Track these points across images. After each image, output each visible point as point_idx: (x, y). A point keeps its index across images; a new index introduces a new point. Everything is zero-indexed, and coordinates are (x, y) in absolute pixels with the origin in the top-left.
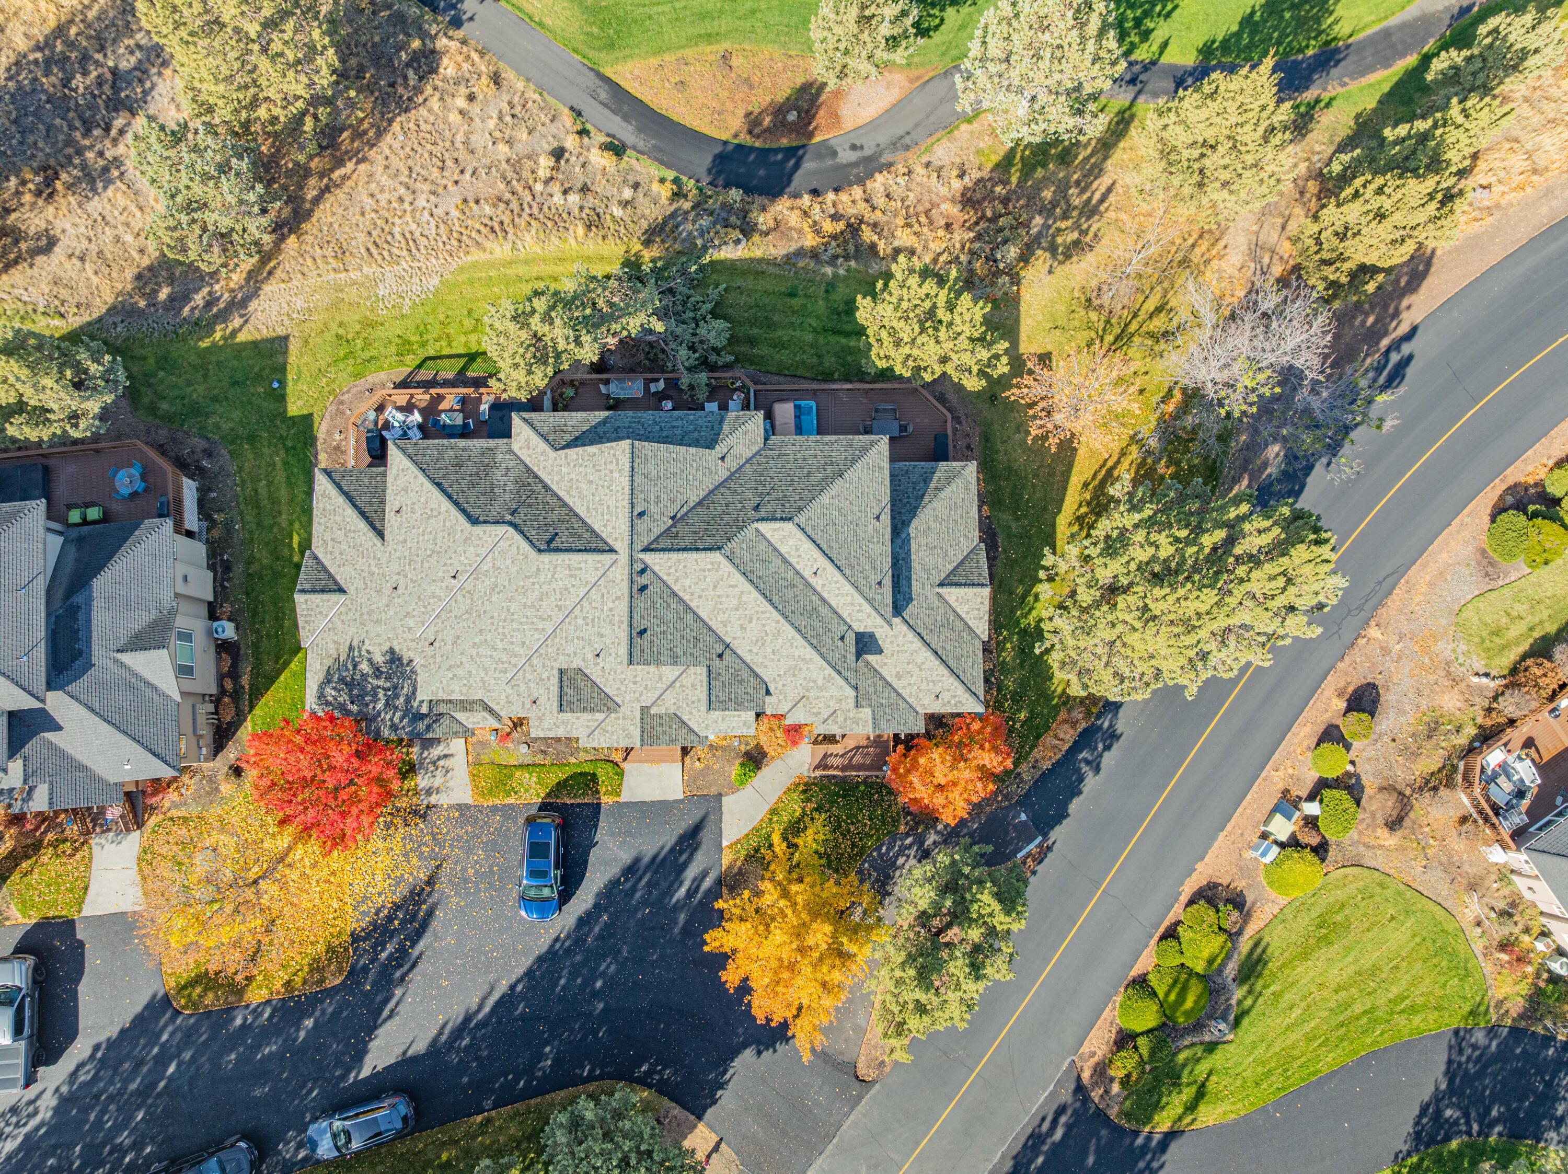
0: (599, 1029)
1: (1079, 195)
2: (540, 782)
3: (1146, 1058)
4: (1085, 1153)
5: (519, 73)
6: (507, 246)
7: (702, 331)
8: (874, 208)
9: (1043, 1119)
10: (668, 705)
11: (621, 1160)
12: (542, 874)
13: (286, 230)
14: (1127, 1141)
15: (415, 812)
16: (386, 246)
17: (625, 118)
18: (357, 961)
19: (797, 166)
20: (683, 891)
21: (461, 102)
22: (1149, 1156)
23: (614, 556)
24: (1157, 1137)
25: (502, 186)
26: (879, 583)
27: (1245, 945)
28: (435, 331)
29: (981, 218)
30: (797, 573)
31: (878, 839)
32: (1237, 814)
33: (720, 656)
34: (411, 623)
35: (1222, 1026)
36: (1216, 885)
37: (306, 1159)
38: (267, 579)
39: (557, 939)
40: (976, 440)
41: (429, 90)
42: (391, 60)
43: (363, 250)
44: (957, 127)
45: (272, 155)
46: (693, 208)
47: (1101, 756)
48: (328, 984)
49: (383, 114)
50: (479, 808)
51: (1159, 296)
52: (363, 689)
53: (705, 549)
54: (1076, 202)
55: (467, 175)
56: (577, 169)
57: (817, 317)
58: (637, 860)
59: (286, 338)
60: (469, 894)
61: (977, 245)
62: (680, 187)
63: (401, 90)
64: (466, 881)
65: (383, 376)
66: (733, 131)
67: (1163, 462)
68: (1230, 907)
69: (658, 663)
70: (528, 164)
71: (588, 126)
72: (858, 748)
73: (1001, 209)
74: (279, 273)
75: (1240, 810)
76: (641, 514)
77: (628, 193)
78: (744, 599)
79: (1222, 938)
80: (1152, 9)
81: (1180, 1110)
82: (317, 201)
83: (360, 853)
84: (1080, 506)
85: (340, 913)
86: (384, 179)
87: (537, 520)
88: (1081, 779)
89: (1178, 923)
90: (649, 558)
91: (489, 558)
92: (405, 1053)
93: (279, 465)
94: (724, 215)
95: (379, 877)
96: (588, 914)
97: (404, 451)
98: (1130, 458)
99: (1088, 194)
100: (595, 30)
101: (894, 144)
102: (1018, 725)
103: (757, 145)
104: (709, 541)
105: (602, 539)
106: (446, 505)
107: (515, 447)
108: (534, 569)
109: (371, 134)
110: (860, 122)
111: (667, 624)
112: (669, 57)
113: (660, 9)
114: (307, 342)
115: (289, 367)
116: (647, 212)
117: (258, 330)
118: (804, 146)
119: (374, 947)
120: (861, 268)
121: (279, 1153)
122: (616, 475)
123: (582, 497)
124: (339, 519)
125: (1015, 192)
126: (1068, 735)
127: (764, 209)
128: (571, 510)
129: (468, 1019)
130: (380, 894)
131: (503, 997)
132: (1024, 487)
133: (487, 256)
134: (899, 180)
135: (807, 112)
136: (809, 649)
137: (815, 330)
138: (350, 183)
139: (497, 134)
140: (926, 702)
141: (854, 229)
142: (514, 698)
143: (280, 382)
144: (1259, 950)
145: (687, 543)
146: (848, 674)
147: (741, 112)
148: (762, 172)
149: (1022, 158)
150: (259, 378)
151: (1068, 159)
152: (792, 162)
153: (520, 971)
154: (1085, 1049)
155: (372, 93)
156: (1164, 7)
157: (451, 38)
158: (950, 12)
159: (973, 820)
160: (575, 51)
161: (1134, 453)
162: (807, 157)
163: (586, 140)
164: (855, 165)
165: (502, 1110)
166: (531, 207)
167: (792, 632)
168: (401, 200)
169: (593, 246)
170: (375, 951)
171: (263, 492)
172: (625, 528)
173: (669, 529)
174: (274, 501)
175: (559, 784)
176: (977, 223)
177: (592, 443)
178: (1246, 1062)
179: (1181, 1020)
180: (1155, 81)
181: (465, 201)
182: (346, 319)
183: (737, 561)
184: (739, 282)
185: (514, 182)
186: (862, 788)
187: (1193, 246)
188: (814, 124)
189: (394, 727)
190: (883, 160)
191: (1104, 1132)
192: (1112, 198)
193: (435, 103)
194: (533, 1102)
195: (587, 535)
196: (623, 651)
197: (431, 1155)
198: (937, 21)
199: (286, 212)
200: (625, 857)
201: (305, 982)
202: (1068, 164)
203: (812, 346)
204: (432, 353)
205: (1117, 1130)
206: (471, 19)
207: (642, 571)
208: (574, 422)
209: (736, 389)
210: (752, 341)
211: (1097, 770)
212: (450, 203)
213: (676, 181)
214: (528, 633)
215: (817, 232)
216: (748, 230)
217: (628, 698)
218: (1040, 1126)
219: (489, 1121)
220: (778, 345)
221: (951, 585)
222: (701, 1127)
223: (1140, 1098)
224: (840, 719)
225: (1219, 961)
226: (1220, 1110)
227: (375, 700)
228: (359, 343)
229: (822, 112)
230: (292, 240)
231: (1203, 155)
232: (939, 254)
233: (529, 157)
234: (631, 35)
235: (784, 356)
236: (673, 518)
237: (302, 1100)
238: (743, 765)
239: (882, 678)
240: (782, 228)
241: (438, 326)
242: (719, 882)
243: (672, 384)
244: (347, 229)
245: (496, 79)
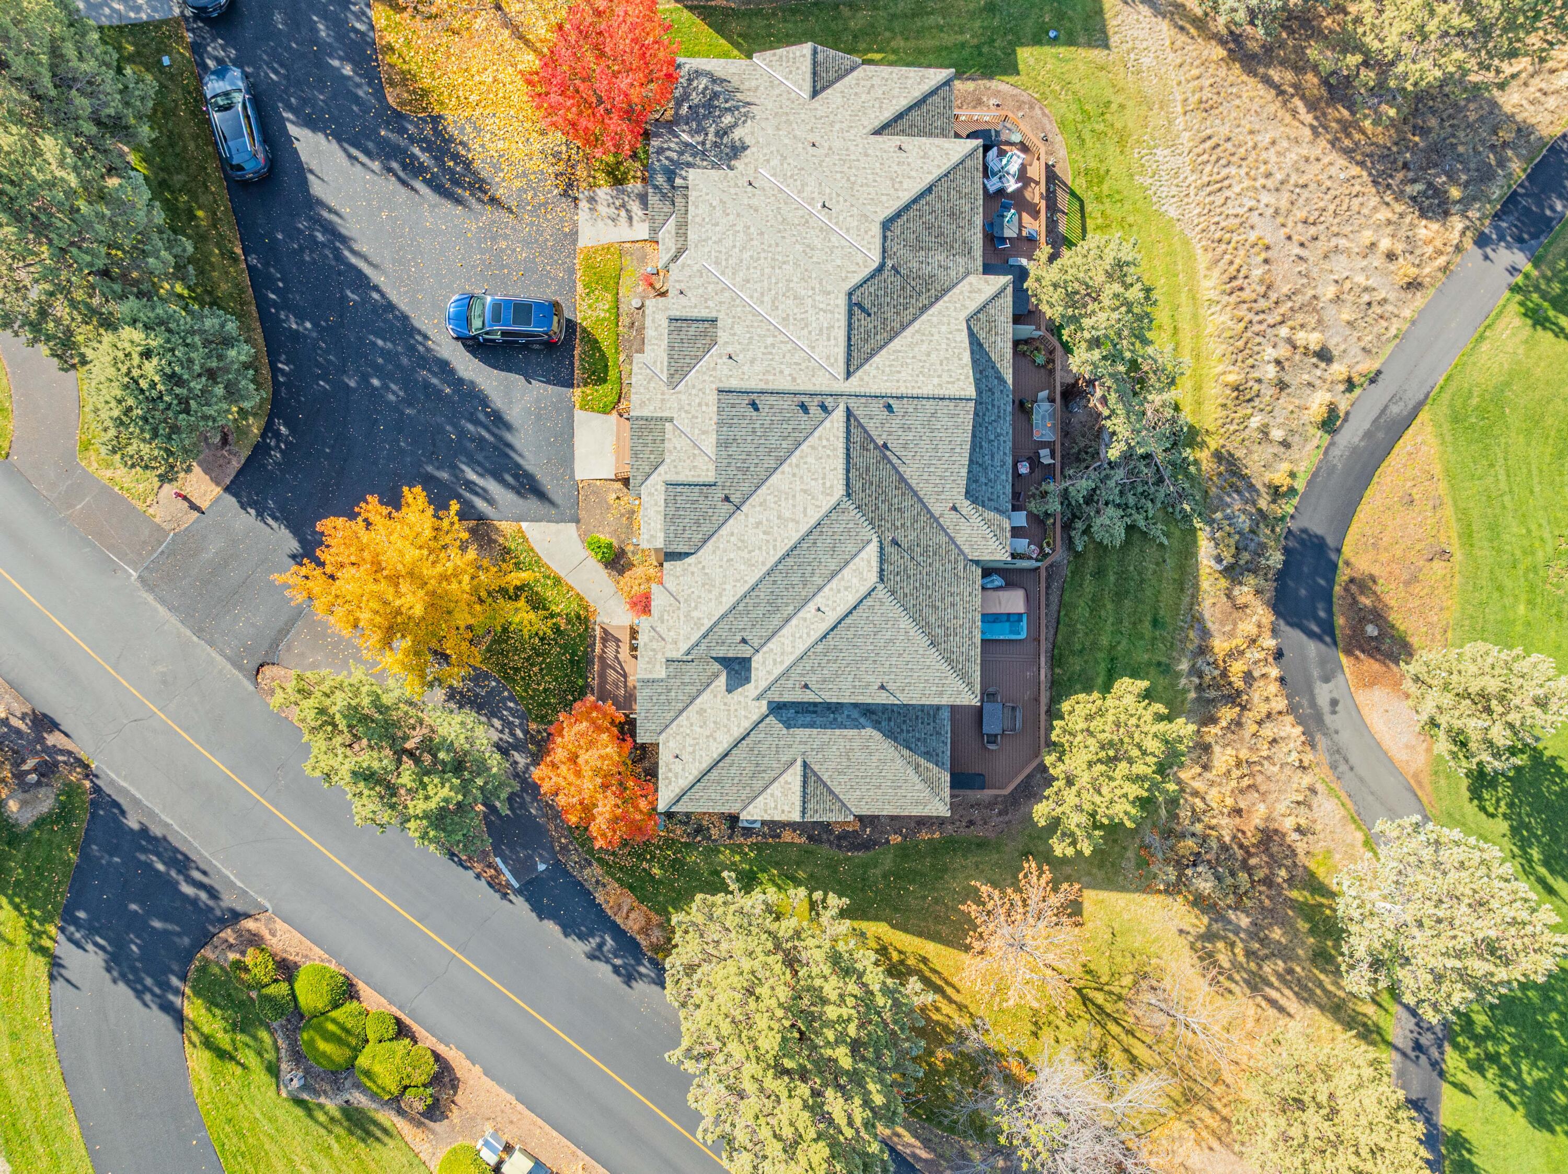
0: (327, 381)
1: (1276, 972)
2: (599, 320)
3: (265, 991)
4: (165, 918)
5: (1421, 312)
6: (1213, 294)
7: (1111, 511)
8: (1260, 723)
9: (205, 873)
10: (674, 442)
11: (180, 378)
12: (496, 318)
13: (1232, 46)
14: (175, 967)
15: (570, 185)
16: (1214, 158)
17: (1368, 435)
18: (411, 122)
19: (1311, 634)
20: (472, 476)
21: (1385, 244)
22: (157, 990)
23: (841, 377)
24: (177, 1001)
25: (1285, 290)
26: (806, 686)
27: (386, 1117)
28: (1114, 212)
29: (1248, 852)
30: (820, 590)
31: (522, 697)
32: (535, 1118)
33: (727, 499)
34: (775, 162)
35: (296, 1084)
36: (455, 1088)
37: (205, 67)
38: (833, 25)
39: (426, 337)
40: (979, 832)
41: (1399, 208)
42: (1436, 165)
43: (1209, 132)
44: (1359, 828)
45: (1320, 32)
46: (1260, 511)
47: (607, 961)
48: (388, 90)
49: (1370, 155)
50: (573, 254)
51: (1151, 1062)
52: (705, 117)
53: (848, 479)
54: (1267, 969)
55: (1298, 250)
56: (1306, 377)
57: (1128, 652)
58: (508, 427)
59: (1107, 46)
60: (480, 243)
61: (1214, 845)
62: (1284, 495)
63: (1400, 176)
64: (494, 239)
65: (1062, 153)
66: (1353, 560)
67: (950, 1056)
68: (429, 1101)
69: (720, 424)
70: (1312, 320)
71: (1358, 391)
72: (625, 676)
73: (1260, 874)
74: (1182, 38)
75: (540, 1122)
76: (889, 407)
77: (1277, 434)
78: (791, 525)
79: (394, 1089)
80: (1510, 1077)
81: (206, 1029)
82: (1267, 81)
83: (528, 125)
84: (900, 952)
85: (463, 103)
86: (1292, 156)
87: (886, 293)
88: (581, 937)
89: (415, 1042)
90: (839, 415)
91: (843, 242)
92: (311, 171)
93: (961, 38)
94: (1252, 546)
95: (501, 145)
96: (452, 372)
97: (970, 155)
98: (956, 1016)
99: (1276, 983)
100: (1475, 401)
101: (1338, 751)
102: (645, 865)
103: (1337, 588)
104: (857, 485)
105: (862, 365)
106: (906, 197)
107: (972, 278)
108: (829, 288)
109: (1347, 143)
110: (1365, 712)
111: (765, 436)
112: (1442, 487)
113: (1502, 477)
114: (1102, 69)
115: (1073, 49)
116: (1255, 457)
117: (1116, 15)
118: (1335, 643)
119: (425, 140)
120: (1188, 706)
121: (214, 40)
122: (936, 381)
123: (911, 346)
124: (896, 92)
125: (1280, 894)
126: (632, 924)
127: (1258, 592)
128: (897, 334)
129: (344, 239)
130: (482, 146)
131: (367, 277)
132: (923, 885)
133: (1202, 272)
134: (1294, 755)
135: (1378, 649)
136: (733, 600)
137: (1112, 648)
138: (1288, 118)
139: (1347, 285)
140: (671, 744)
141: (1234, 698)
142: (687, 271)
143: (1056, 38)
144: (379, 1133)
145: (855, 459)
146: (703, 646)
147: (1376, 571)
148: (1303, 592)
149: (1321, 905)
150: (1061, 16)
151: (1320, 961)
152: (1315, 629)
153: (394, 297)
154: (279, 925)
155: (1396, 144)
156: (1514, 1092)
157: (1463, 233)
158: (1503, 826)
159: (539, 808)
160: (1449, 378)
161: (961, 1021)
162: (1322, 647)
163: (1342, 387)
164: (1313, 704)
165: (246, 275)
166: (1260, 322)
167: (752, 581)
168: (1268, 175)
169: (1215, 393)
170: (422, 140)
171: (931, 20)
172: (874, 389)
173: (872, 440)
174: (920, 33)
175: (597, 341)
176: (1241, 846)
177: (975, 362)
178: (255, 1109)
179: (305, 1036)
180: (1420, 1073)
181: (1268, 248)
182: (1128, 112)
183: (834, 516)
184: (1171, 562)
185: (1290, 304)
186: (580, 682)
187: (1212, 1109)
188: (1362, 656)
189: (660, 151)
190: (1318, 737)
191: (186, 941)
192: (1272, 1012)
193: (1384, 214)
194: (254, 308)
195: (867, 348)
196: (734, 384)
197: (203, 199)
198: (1491, 810)
199: (1253, 46)
200: (513, 414)
201: (391, 66)
202: (1313, 961)
203: (1094, 643)
204: (1089, 208)
205: (188, 956)
206: (1486, 257)
207: (823, 407)
208: (1000, 344)
209: (1042, 549)
210: (1099, 574)
211: (592, 957)
212: (1265, 231)
213: (1292, 491)
214: (758, 286)
215: (1230, 655)
216: (1233, 573)
217: (683, 397)
218: (198, 869)
219: (235, 260)
220: (1096, 603)
221: (805, 776)
222: (217, 490)
223: (222, 984)
224: (655, 645)
225: (369, 1084)
226: (203, 1075)
227: (691, 133)
228: (1100, 127)
229: (1376, 666)
230: (1221, 52)
231: (1319, 1106)
232: (1203, 799)
233: (1320, 321)
234: (1470, 442)
235: (1082, 611)
236: (885, 446)
237: (267, 64)
238: (610, 546)
239: (700, 693)
240: (1236, 615)
241: (1119, 216)
242: (481, 518)
243: (1049, 473)
244: (1234, 114)
245: (1413, 285)
